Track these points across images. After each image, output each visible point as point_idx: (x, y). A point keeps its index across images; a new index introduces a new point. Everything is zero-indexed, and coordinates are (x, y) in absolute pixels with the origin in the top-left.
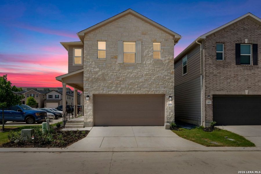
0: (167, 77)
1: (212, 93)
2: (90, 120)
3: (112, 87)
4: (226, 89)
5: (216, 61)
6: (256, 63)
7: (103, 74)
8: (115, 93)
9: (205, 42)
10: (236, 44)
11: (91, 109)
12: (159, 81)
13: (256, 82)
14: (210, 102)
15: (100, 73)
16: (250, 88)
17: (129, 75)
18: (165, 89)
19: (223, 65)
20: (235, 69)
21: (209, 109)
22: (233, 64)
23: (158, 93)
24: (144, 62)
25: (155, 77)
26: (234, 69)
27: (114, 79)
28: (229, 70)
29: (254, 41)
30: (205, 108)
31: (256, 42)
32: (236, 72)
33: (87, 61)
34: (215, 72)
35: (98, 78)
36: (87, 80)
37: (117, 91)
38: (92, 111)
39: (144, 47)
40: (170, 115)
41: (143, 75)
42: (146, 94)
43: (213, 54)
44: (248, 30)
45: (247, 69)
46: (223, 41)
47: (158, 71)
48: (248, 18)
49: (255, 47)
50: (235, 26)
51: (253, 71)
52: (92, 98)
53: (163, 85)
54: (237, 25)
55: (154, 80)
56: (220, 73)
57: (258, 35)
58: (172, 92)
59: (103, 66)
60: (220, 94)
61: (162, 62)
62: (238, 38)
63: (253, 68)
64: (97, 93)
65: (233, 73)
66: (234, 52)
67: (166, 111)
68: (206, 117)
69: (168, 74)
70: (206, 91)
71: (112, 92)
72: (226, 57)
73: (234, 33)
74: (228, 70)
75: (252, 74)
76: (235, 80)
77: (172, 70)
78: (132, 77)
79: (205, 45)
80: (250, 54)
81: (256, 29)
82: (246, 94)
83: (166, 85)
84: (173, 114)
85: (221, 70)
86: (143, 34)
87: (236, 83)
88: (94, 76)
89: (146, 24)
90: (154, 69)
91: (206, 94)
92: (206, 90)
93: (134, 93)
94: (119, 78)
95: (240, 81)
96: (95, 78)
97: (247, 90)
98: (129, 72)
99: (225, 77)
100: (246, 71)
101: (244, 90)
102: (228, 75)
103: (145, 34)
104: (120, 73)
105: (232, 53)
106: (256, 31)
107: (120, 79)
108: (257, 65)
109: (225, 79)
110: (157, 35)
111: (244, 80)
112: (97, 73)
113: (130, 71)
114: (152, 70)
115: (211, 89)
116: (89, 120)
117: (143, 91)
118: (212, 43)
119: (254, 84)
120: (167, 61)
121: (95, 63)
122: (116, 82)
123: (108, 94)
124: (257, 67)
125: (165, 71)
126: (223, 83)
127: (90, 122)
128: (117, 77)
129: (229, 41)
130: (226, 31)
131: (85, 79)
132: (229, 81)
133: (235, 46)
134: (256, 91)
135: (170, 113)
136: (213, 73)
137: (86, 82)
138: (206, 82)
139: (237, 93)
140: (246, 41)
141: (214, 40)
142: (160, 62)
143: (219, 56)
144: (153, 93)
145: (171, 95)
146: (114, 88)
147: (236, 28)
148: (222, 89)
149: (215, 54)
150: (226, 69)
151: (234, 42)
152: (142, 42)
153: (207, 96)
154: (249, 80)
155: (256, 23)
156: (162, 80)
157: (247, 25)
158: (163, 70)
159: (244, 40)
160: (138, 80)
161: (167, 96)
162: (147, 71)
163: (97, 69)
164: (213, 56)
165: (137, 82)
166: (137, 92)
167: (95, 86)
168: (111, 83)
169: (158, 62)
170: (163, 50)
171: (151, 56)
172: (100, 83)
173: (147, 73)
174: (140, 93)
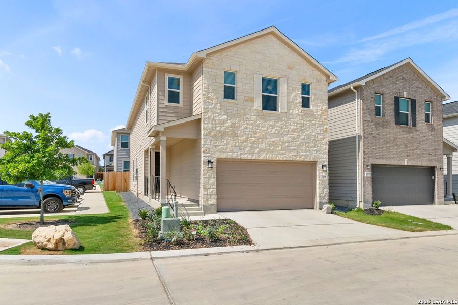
0: (319, 137)
1: (372, 161)
2: (213, 201)
3: (245, 147)
4: (386, 157)
5: (375, 117)
6: (414, 124)
7: (233, 125)
8: (250, 157)
9: (364, 90)
10: (395, 96)
11: (214, 184)
12: (309, 142)
13: (415, 149)
14: (368, 174)
15: (228, 124)
17: (270, 130)
18: (317, 154)
19: (383, 124)
21: (368, 183)
22: (392, 124)
23: (308, 160)
24: (291, 111)
25: (304, 134)
26: (394, 130)
27: (249, 134)
29: (412, 95)
30: (364, 182)
31: (415, 97)
32: (396, 135)
33: (208, 102)
34: (375, 132)
35: (224, 132)
36: (208, 134)
37: (252, 154)
38: (215, 186)
39: (291, 88)
40: (323, 193)
41: (288, 130)
42: (292, 160)
43: (371, 108)
44: (406, 80)
45: (406, 131)
47: (309, 126)
48: (408, 65)
49: (414, 104)
51: (411, 135)
52: (215, 164)
53: (314, 147)
54: (396, 73)
55: (304, 139)
56: (379, 134)
57: (417, 87)
58: (326, 158)
59: (234, 112)
60: (379, 163)
62: (397, 90)
63: (412, 130)
64: (223, 156)
65: (392, 136)
66: (393, 107)
67: (317, 186)
68: (364, 196)
69: (321, 131)
71: (246, 155)
72: (385, 113)
73: (393, 82)
74: (387, 131)
75: (411, 139)
76: (395, 145)
77: (325, 127)
78: (274, 133)
79: (363, 95)
80: (408, 111)
81: (415, 80)
82: (405, 164)
83: (318, 148)
84: (327, 191)
85: (380, 130)
86: (289, 68)
87: (395, 149)
88: (219, 128)
89: (293, 52)
90: (304, 124)
91: (365, 163)
92: (365, 157)
93: (277, 158)
94: (255, 133)
95: (399, 146)
96: (220, 132)
97: (406, 158)
98: (271, 125)
99: (384, 140)
100: (405, 134)
101: (404, 159)
102: (388, 138)
103: (291, 68)
104: (257, 126)
105: (391, 109)
106: (415, 83)
107: (258, 135)
108: (416, 126)
109: (385, 142)
110: (307, 72)
111: (404, 145)
112: (223, 123)
113: (271, 123)
114: (301, 124)
115: (370, 155)
116: (210, 202)
117: (289, 156)
118: (371, 93)
119: (412, 152)
120: (320, 112)
121: (221, 106)
122: (252, 140)
123: (239, 159)
124: (416, 129)
125: (318, 127)
126: (382, 148)
127: (212, 205)
128: (253, 132)
129: (388, 92)
131: (203, 132)
132: (388, 145)
133: (394, 99)
134: (415, 160)
135: (323, 190)
136: (372, 134)
137: (207, 137)
138: (364, 145)
139: (397, 163)
140: (405, 94)
141: (373, 88)
142: (311, 113)
143: (378, 112)
144: (302, 160)
145: (324, 164)
146: (248, 149)
147: (395, 76)
148: (382, 156)
149: (373, 108)
150: (385, 129)
151: (393, 93)
152: (287, 80)
153: (365, 166)
154: (408, 146)
156: (314, 140)
157: (406, 73)
158: (314, 124)
159: (403, 93)
160: (282, 138)
161: (319, 163)
163: (224, 117)
164: (371, 110)
165: (280, 140)
166: (280, 158)
167: (221, 145)
168: (245, 141)
169: (308, 112)
170: (315, 96)
171: (299, 103)
172: (228, 139)
173: (294, 129)
174: (285, 159)
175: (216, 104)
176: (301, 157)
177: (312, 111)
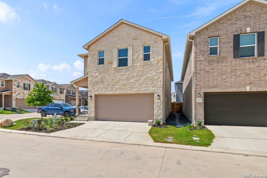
0: (155, 77)
1: (204, 90)
2: (93, 115)
3: (108, 88)
4: (221, 86)
5: (209, 56)
6: (261, 53)
7: (102, 78)
8: (111, 93)
9: (196, 38)
10: (234, 35)
12: (148, 81)
13: (262, 76)
14: (200, 100)
15: (99, 77)
16: (253, 83)
17: (122, 77)
18: (153, 89)
19: (218, 61)
20: (232, 63)
21: (200, 107)
22: (230, 58)
23: (147, 92)
24: (135, 65)
25: (144, 77)
27: (110, 81)
28: (225, 65)
29: (259, 28)
30: (195, 106)
31: (263, 29)
32: (234, 67)
34: (208, 68)
35: (98, 81)
36: (91, 83)
37: (112, 91)
38: (94, 108)
39: (135, 51)
40: (158, 113)
41: (133, 76)
42: (136, 93)
43: (205, 50)
44: (250, 17)
45: (249, 62)
46: (217, 34)
47: (148, 72)
48: (251, 3)
49: (261, 35)
50: (233, 15)
51: (257, 64)
52: (93, 97)
53: (152, 84)
54: (236, 14)
55: (144, 80)
56: (213, 69)
58: (160, 90)
59: (102, 71)
60: (212, 92)
61: (150, 63)
62: (237, 28)
63: (258, 60)
64: (97, 93)
65: (230, 68)
66: (232, 44)
67: (154, 109)
68: (196, 116)
69: (157, 74)
70: (196, 89)
71: (109, 92)
72: (221, 51)
73: (231, 23)
74: (223, 65)
75: (257, 68)
76: (233, 75)
77: (160, 70)
78: (124, 79)
79: (196, 42)
80: (255, 44)
81: (263, 14)
82: (247, 91)
83: (155, 84)
84: (161, 112)
85: (214, 66)
86: (134, 40)
87: (233, 79)
88: (95, 80)
89: (137, 30)
90: (144, 71)
91: (196, 92)
92: (196, 87)
93: (126, 93)
94: (113, 80)
95: (239, 76)
97: (248, 86)
98: (122, 75)
99: (219, 72)
100: (247, 64)
101: (245, 86)
102: (224, 71)
103: (136, 39)
104: (114, 76)
105: (228, 47)
106: (263, 16)
107: (115, 81)
108: (263, 56)
109: (219, 75)
110: (146, 38)
111: (245, 75)
112: (97, 77)
113: (122, 73)
114: (142, 71)
115: (203, 86)
116: (91, 115)
117: (134, 91)
118: (204, 38)
119: (258, 79)
120: (156, 62)
121: (96, 69)
122: (112, 84)
123: (105, 94)
124: (264, 58)
126: (216, 80)
127: (92, 117)
128: (112, 80)
129: (224, 34)
130: (221, 23)
131: (89, 82)
132: (224, 77)
133: (233, 38)
134: (261, 87)
135: (158, 111)
136: (205, 70)
137: (90, 85)
138: (196, 79)
139: (235, 90)
140: (248, 30)
141: (206, 34)
142: (149, 63)
143: (213, 51)
144: (143, 93)
145: (159, 94)
146: (110, 89)
147: (234, 18)
148: (216, 86)
149: (207, 50)
150: (221, 64)
151: (231, 33)
152: (133, 47)
153: (197, 94)
154: (251, 74)
155: (263, 7)
156: (151, 80)
157: (249, 11)
158: (152, 70)
159: (245, 29)
160: (129, 81)
161: (156, 94)
162: (137, 73)
163: (98, 74)
164: (204, 52)
165: (128, 83)
166: (129, 92)
167: (96, 88)
168: (108, 85)
169: (147, 63)
170: (153, 52)
171: (141, 59)
172: (99, 85)
173: (137, 75)
174: (131, 93)
175: (94, 68)
176: (142, 91)
177: (150, 62)
